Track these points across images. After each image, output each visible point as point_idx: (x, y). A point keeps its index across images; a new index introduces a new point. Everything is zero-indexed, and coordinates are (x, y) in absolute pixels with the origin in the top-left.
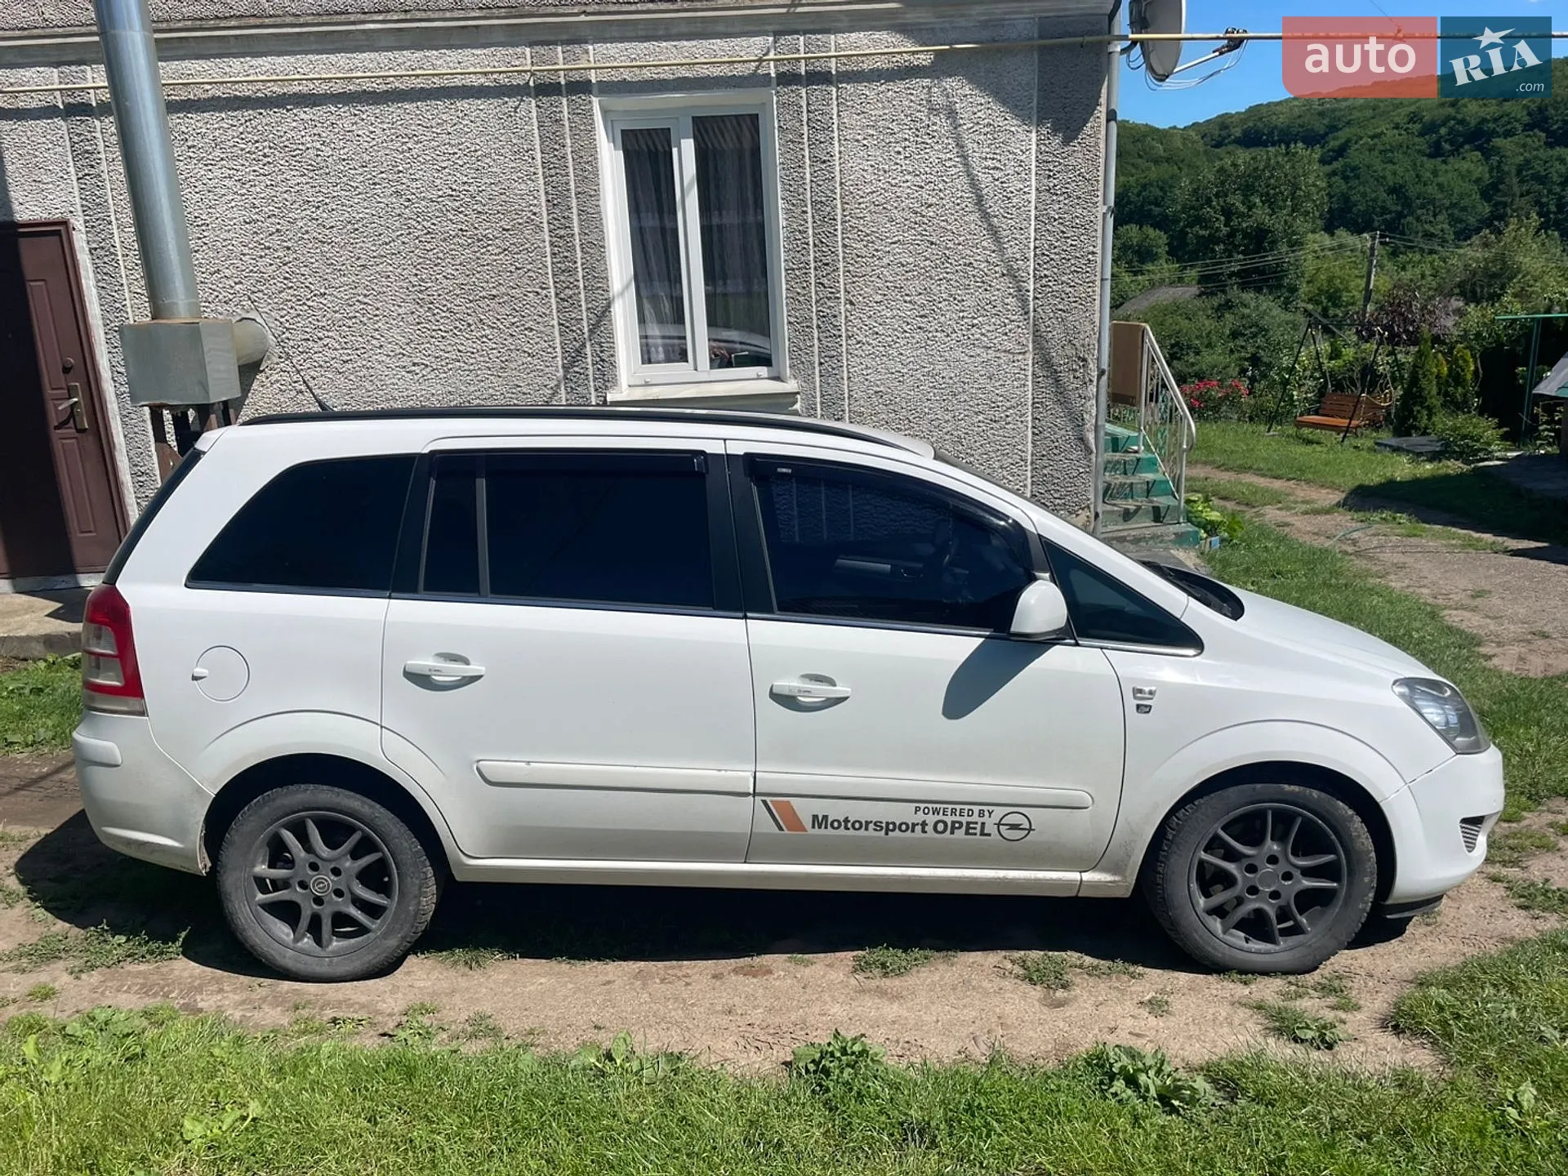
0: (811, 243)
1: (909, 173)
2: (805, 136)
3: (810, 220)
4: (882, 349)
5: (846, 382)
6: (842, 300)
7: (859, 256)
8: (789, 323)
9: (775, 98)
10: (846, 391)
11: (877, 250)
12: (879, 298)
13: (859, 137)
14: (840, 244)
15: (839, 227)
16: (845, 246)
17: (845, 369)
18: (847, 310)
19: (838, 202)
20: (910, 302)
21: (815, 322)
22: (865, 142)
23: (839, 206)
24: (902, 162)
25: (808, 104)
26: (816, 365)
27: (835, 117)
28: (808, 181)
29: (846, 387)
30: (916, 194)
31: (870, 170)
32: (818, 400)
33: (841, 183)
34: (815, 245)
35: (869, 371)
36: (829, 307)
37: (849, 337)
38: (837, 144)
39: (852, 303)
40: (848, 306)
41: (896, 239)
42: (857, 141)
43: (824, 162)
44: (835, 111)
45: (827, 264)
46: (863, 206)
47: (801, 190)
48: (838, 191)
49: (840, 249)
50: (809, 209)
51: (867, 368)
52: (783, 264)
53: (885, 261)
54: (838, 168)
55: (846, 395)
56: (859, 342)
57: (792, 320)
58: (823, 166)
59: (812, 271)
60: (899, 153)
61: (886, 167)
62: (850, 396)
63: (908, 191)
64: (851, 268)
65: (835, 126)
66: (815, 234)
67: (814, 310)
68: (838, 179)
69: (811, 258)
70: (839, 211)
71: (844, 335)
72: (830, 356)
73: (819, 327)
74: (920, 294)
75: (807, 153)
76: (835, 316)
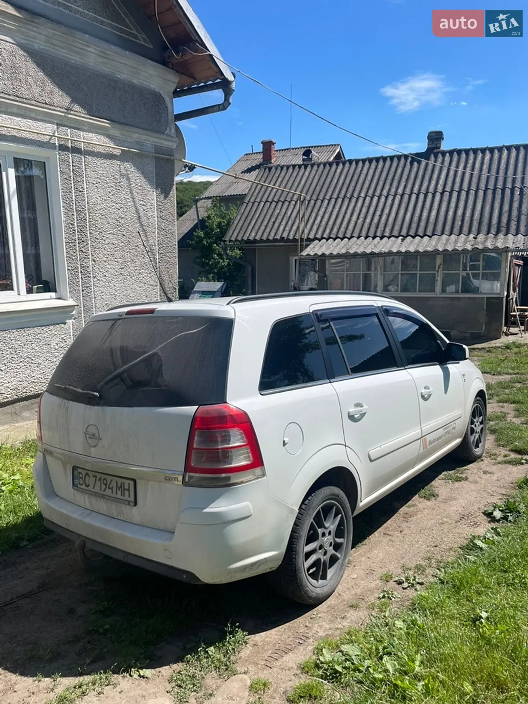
0: (76, 230)
1: (114, 202)
2: (72, 177)
3: (75, 219)
4: (107, 283)
5: (93, 299)
6: (91, 259)
7: (96, 239)
8: (69, 270)
9: (58, 157)
10: (94, 304)
11: (103, 237)
12: (105, 259)
13: (94, 182)
14: (88, 232)
15: (88, 224)
16: (90, 233)
17: (93, 293)
18: (92, 264)
19: (87, 211)
20: (117, 262)
21: (80, 269)
22: (97, 185)
23: (87, 214)
24: (111, 197)
25: (73, 162)
26: (81, 291)
27: (84, 170)
28: (74, 200)
29: (93, 302)
30: (117, 212)
31: (99, 198)
32: (82, 309)
33: (88, 203)
34: (78, 232)
35: (103, 294)
36: (86, 263)
37: (94, 277)
38: (85, 184)
39: (94, 261)
40: (93, 262)
41: (110, 232)
42: (93, 184)
43: (80, 192)
44: (84, 168)
45: (83, 241)
46: (97, 215)
47: (71, 204)
48: (87, 206)
49: (89, 234)
50: (75, 213)
51: (102, 292)
52: (64, 240)
53: (107, 242)
54: (86, 196)
55: (94, 306)
56: (98, 280)
57: (70, 268)
58: (80, 193)
59: (77, 244)
60: (110, 192)
61: (105, 198)
62: (96, 306)
63: (114, 210)
64: (94, 244)
65: (84, 175)
66: (78, 226)
67: (79, 263)
68: (86, 200)
69: (77, 237)
70: (88, 216)
71: (92, 276)
72: (86, 287)
73: (81, 272)
74: (121, 258)
75: (73, 186)
76: (88, 267)
